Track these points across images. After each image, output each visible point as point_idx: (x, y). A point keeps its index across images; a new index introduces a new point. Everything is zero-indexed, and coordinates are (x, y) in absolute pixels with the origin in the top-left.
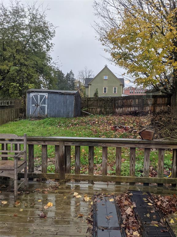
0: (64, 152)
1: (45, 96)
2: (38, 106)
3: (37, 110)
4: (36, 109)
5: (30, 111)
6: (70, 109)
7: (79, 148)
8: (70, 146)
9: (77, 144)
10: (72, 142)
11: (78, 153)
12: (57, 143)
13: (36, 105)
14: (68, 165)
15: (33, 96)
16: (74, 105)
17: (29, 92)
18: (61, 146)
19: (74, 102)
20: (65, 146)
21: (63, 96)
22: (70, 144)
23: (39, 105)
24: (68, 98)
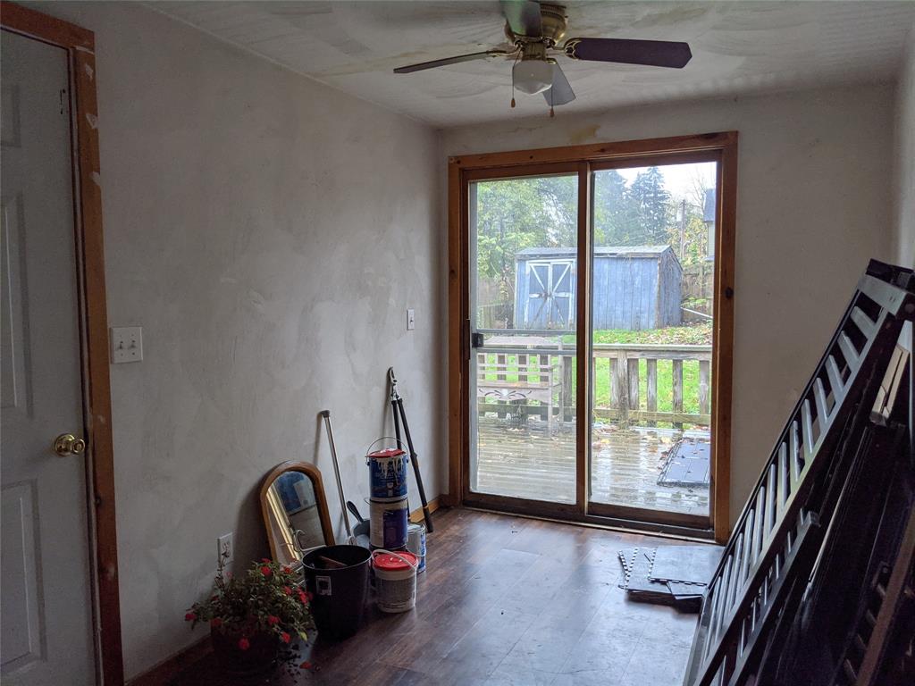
0: (626, 371)
1: (568, 267)
2: (546, 296)
3: (544, 309)
4: (542, 307)
5: (526, 314)
6: (645, 301)
7: (653, 364)
8: (637, 360)
9: (651, 356)
10: (641, 353)
11: (652, 373)
12: (613, 355)
13: (541, 295)
14: (633, 394)
15: (534, 269)
16: (656, 289)
17: (523, 259)
18: (620, 360)
19: (656, 282)
20: (628, 360)
21: (621, 263)
22: (637, 355)
23: (550, 296)
24: (636, 269)
